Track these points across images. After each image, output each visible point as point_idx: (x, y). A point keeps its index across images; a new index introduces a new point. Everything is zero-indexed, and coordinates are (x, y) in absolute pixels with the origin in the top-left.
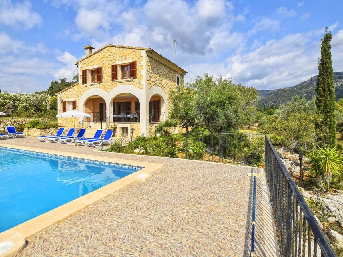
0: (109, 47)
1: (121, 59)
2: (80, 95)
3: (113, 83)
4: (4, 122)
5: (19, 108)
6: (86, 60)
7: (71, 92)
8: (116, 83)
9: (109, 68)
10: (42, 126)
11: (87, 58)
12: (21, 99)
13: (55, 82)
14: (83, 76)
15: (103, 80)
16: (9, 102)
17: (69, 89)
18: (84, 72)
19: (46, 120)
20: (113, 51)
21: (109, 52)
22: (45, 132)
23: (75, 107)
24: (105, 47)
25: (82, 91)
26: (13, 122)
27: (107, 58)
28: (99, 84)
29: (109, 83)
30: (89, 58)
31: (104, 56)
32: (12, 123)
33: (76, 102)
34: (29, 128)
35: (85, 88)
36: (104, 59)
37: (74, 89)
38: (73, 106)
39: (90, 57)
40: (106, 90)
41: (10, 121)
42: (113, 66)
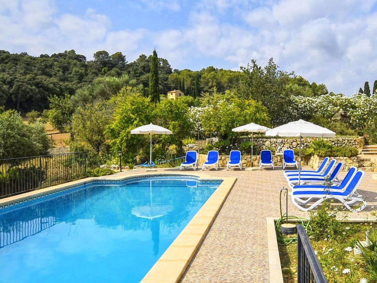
12: (356, 105)
16: (338, 111)
19: (353, 141)
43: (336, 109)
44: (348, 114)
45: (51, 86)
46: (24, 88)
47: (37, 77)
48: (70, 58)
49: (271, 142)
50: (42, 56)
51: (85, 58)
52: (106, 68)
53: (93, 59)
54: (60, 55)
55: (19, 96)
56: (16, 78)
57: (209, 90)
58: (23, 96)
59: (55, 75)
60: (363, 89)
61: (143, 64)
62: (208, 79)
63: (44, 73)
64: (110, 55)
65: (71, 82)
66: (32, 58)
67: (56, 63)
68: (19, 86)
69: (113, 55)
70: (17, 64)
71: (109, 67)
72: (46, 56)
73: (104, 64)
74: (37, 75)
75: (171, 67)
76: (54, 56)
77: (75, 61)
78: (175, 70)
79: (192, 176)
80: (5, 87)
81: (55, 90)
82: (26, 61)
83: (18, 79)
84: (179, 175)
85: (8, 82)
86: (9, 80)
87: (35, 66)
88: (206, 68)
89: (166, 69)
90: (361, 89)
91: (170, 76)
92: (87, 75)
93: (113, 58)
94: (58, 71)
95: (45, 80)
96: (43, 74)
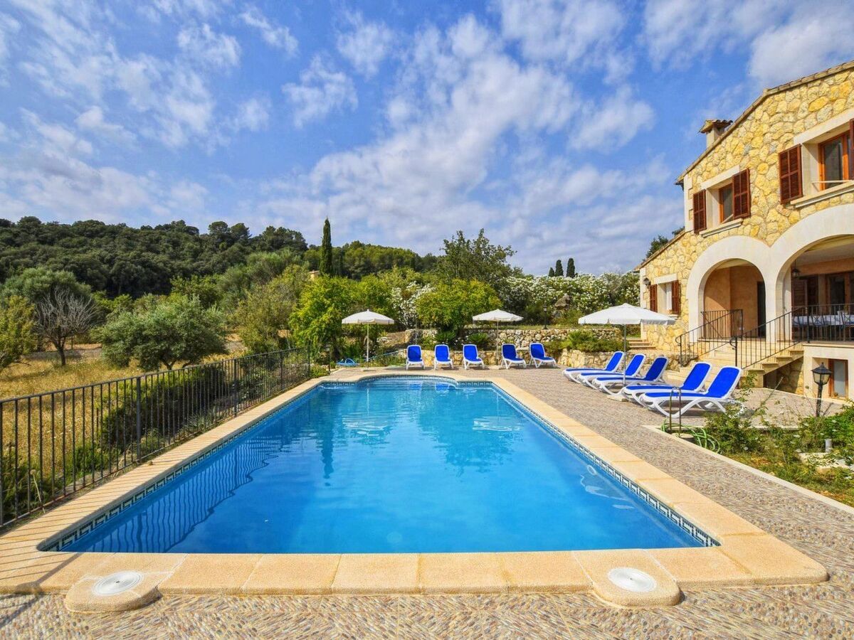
0: (768, 100)
1: (815, 123)
2: (690, 264)
3: (787, 211)
4: (530, 335)
5: (580, 307)
6: (703, 163)
7: (668, 258)
8: (799, 209)
9: (770, 165)
10: (589, 345)
11: (704, 157)
12: (583, 288)
13: (660, 239)
14: (695, 211)
15: (754, 209)
16: (561, 296)
17: (663, 251)
18: (699, 199)
19: (611, 332)
20: (783, 106)
21: (769, 115)
22: (596, 359)
23: (676, 298)
24: (756, 104)
25: (695, 252)
26: (544, 335)
27: (764, 135)
28: (742, 223)
29: (773, 215)
30: (711, 154)
31: (753, 133)
32: (543, 337)
33: (679, 285)
34: (569, 348)
35: (701, 242)
36: (754, 144)
37: (676, 251)
38: (673, 294)
39: (713, 152)
40: (763, 239)
41: (540, 333)
42: (783, 156)
43: (559, 293)
44: (574, 299)
45: (161, 265)
46: (127, 267)
47: (143, 254)
48: (179, 230)
49: (507, 334)
50: (143, 228)
51: (197, 230)
52: (225, 244)
53: (208, 232)
54: (167, 227)
55: (122, 277)
56: (116, 255)
57: (356, 271)
58: (126, 278)
59: (164, 251)
60: (555, 270)
61: (271, 238)
62: (354, 257)
63: (149, 249)
64: (229, 226)
65: (184, 260)
66: (132, 230)
67: (163, 237)
68: (121, 265)
69: (233, 227)
70: (114, 238)
71: (228, 242)
72: (149, 228)
73: (223, 238)
74: (142, 251)
75: (306, 242)
76: (159, 227)
77: (186, 235)
78: (311, 246)
79: (435, 376)
80: (105, 267)
81: (165, 270)
82: (126, 234)
83: (119, 257)
84: (417, 376)
85: (107, 260)
86: (108, 257)
87: (138, 241)
88: (350, 243)
89: (300, 244)
90: (552, 269)
91: (306, 253)
92: (202, 251)
93: (233, 231)
94: (167, 247)
95: (153, 258)
96: (147, 251)
